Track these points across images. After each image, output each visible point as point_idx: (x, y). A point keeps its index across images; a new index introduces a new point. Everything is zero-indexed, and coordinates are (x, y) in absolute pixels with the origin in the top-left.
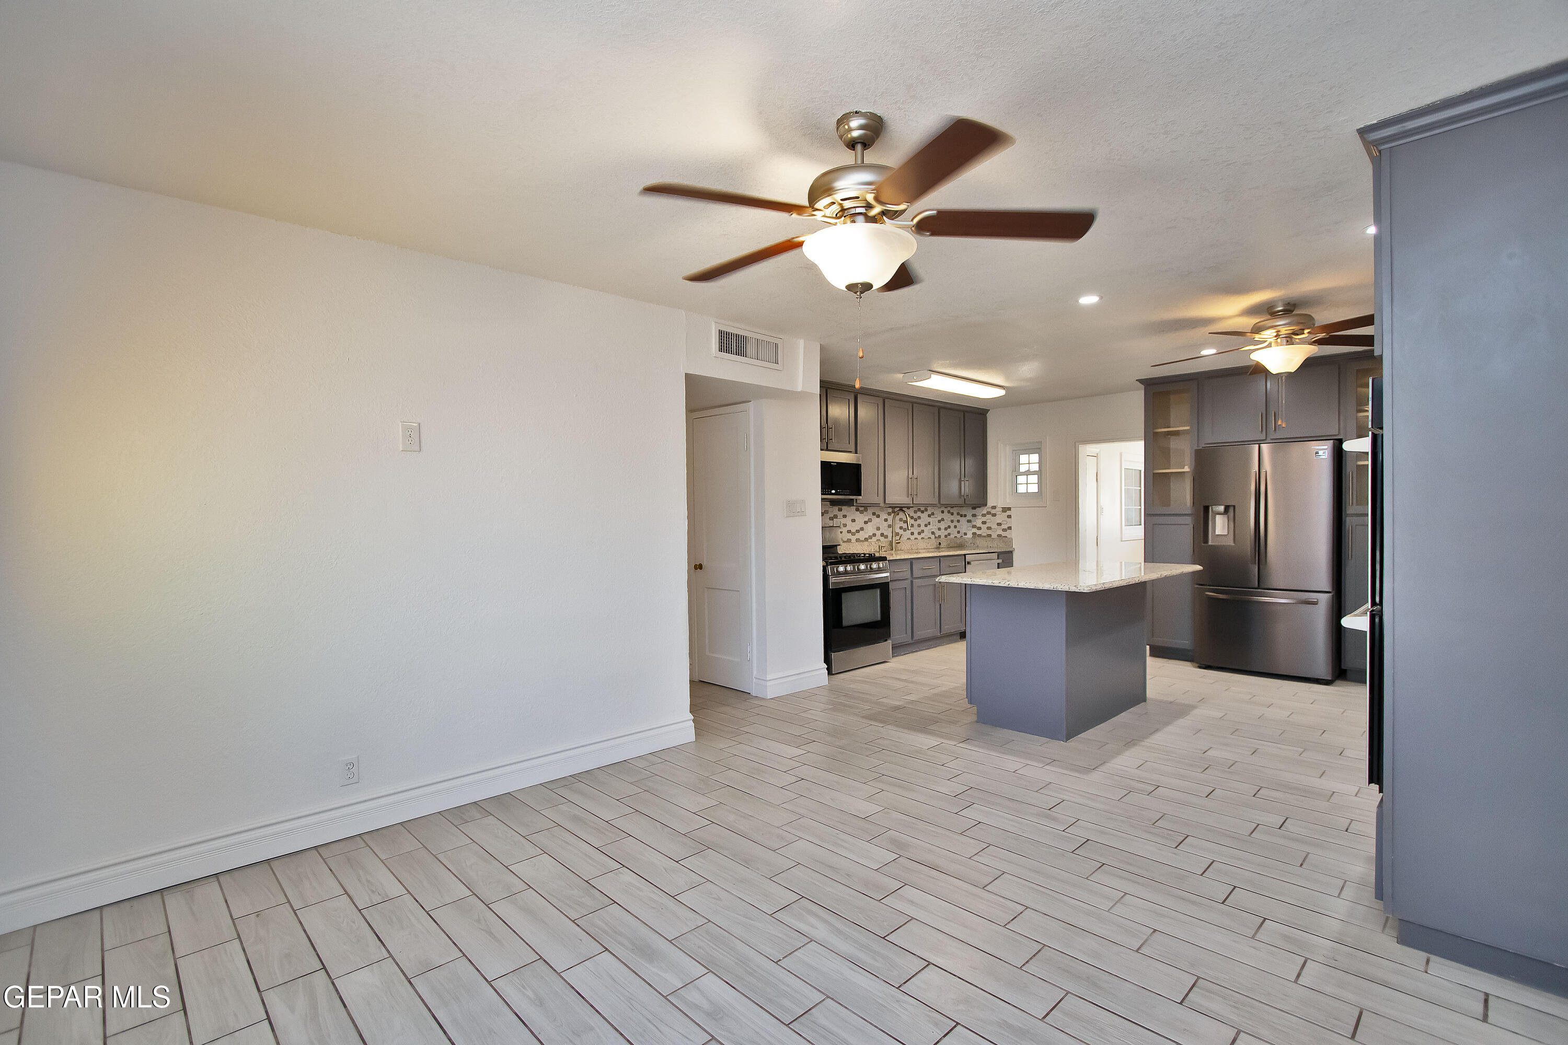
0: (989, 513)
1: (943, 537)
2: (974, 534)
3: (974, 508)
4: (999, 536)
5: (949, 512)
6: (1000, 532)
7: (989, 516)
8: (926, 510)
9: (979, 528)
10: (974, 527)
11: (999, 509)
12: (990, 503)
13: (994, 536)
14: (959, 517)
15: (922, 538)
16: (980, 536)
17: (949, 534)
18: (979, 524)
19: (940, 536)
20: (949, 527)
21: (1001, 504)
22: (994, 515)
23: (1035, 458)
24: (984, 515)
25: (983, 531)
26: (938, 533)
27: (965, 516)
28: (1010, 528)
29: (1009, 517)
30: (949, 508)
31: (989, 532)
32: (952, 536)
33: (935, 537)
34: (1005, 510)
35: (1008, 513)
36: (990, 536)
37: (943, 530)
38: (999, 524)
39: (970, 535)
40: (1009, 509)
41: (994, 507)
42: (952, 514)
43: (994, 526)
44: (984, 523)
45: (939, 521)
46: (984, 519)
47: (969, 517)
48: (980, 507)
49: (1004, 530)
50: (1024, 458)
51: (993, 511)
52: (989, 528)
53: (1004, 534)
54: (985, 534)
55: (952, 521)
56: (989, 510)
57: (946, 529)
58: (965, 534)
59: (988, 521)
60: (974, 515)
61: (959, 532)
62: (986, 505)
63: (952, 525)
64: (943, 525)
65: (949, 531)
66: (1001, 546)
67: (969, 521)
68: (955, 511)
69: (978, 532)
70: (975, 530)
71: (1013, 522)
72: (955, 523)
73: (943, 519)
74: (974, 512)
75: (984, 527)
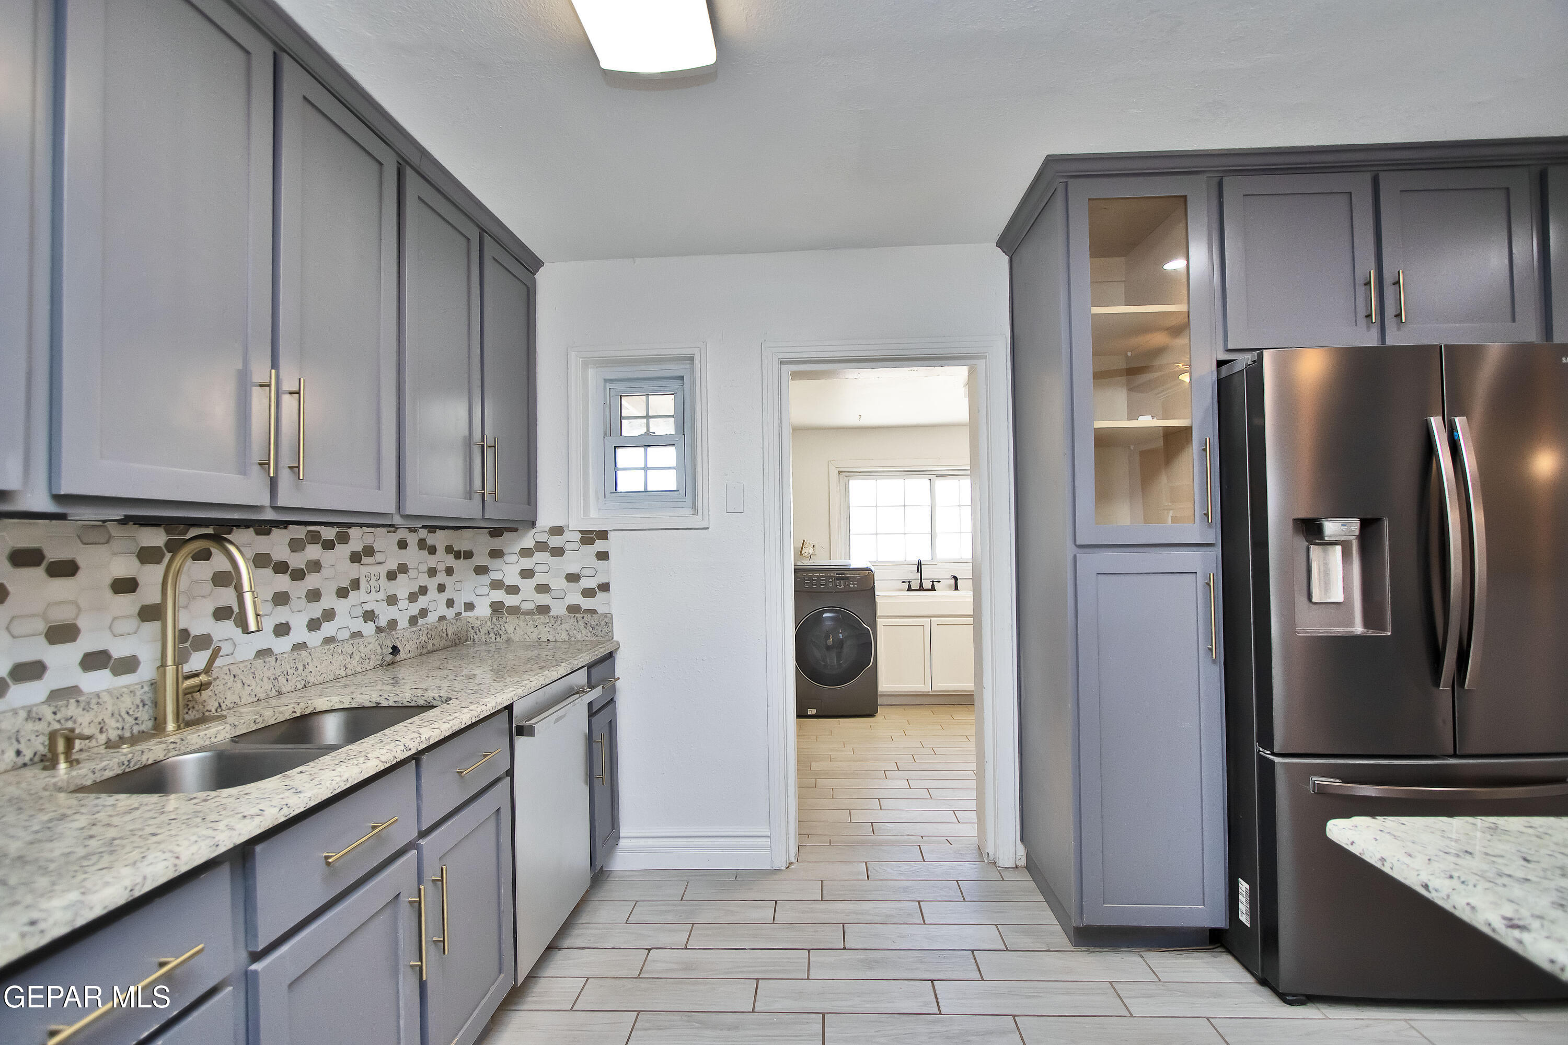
0: (541, 546)
1: (403, 623)
2: (497, 606)
3: (496, 533)
4: (574, 609)
5: (422, 544)
6: (575, 598)
7: (540, 556)
8: (344, 538)
9: (513, 590)
10: (497, 585)
11: (571, 538)
12: (547, 517)
13: (558, 609)
14: (450, 560)
15: (329, 640)
16: (515, 611)
17: (424, 613)
18: (511, 576)
19: (393, 624)
20: (423, 590)
21: (578, 523)
22: (558, 552)
23: (664, 404)
24: (526, 553)
25: (528, 597)
26: (385, 614)
27: (469, 555)
28: (605, 587)
29: (603, 556)
30: (423, 533)
31: (543, 599)
32: (432, 618)
33: (379, 630)
34: (588, 537)
35: (600, 545)
36: (544, 610)
37: (404, 604)
38: (573, 578)
39: (483, 610)
40: (603, 535)
41: (557, 531)
42: (432, 550)
43: (558, 583)
44: (527, 574)
45: (392, 576)
46: (527, 563)
47: (481, 558)
48: (515, 530)
49: (588, 593)
50: (632, 406)
51: (555, 542)
52: (543, 589)
53: (586, 604)
54: (527, 606)
55: (432, 572)
56: (543, 537)
57: (413, 598)
58: (470, 606)
59: (538, 569)
60: (497, 554)
61: (450, 603)
62: (533, 524)
63: (432, 584)
64: (403, 587)
65: (423, 602)
66: (579, 637)
67: (481, 570)
68: (439, 539)
69: (510, 601)
70: (499, 595)
71: (612, 571)
72: (441, 577)
73: (403, 569)
74: (496, 543)
75: (527, 586)
